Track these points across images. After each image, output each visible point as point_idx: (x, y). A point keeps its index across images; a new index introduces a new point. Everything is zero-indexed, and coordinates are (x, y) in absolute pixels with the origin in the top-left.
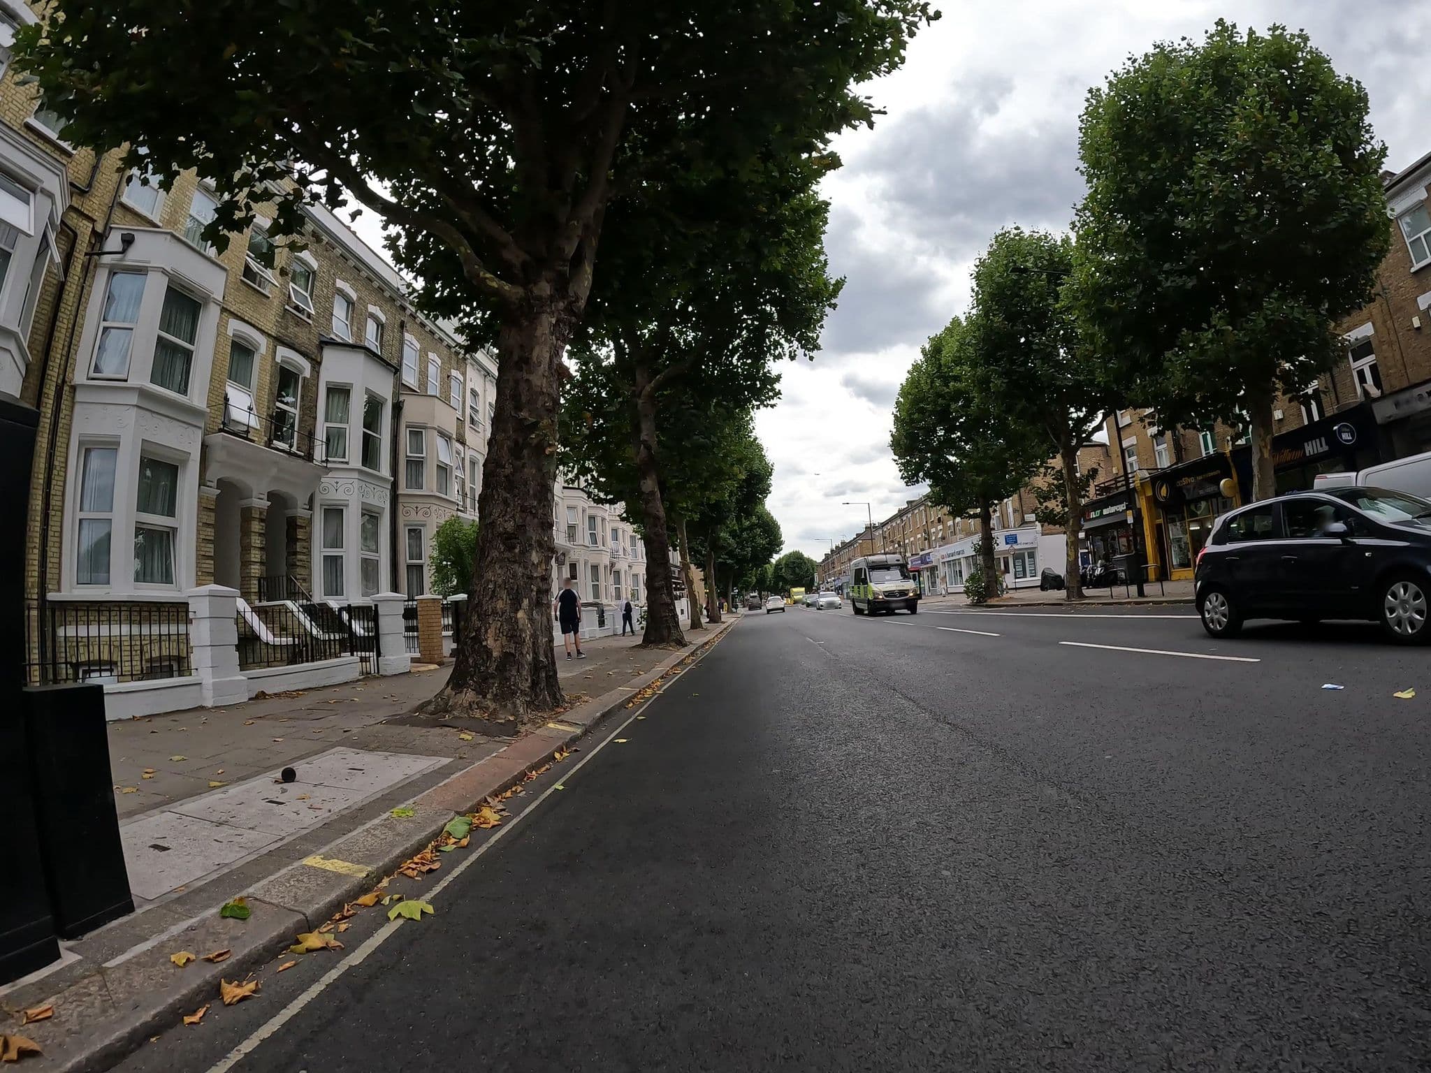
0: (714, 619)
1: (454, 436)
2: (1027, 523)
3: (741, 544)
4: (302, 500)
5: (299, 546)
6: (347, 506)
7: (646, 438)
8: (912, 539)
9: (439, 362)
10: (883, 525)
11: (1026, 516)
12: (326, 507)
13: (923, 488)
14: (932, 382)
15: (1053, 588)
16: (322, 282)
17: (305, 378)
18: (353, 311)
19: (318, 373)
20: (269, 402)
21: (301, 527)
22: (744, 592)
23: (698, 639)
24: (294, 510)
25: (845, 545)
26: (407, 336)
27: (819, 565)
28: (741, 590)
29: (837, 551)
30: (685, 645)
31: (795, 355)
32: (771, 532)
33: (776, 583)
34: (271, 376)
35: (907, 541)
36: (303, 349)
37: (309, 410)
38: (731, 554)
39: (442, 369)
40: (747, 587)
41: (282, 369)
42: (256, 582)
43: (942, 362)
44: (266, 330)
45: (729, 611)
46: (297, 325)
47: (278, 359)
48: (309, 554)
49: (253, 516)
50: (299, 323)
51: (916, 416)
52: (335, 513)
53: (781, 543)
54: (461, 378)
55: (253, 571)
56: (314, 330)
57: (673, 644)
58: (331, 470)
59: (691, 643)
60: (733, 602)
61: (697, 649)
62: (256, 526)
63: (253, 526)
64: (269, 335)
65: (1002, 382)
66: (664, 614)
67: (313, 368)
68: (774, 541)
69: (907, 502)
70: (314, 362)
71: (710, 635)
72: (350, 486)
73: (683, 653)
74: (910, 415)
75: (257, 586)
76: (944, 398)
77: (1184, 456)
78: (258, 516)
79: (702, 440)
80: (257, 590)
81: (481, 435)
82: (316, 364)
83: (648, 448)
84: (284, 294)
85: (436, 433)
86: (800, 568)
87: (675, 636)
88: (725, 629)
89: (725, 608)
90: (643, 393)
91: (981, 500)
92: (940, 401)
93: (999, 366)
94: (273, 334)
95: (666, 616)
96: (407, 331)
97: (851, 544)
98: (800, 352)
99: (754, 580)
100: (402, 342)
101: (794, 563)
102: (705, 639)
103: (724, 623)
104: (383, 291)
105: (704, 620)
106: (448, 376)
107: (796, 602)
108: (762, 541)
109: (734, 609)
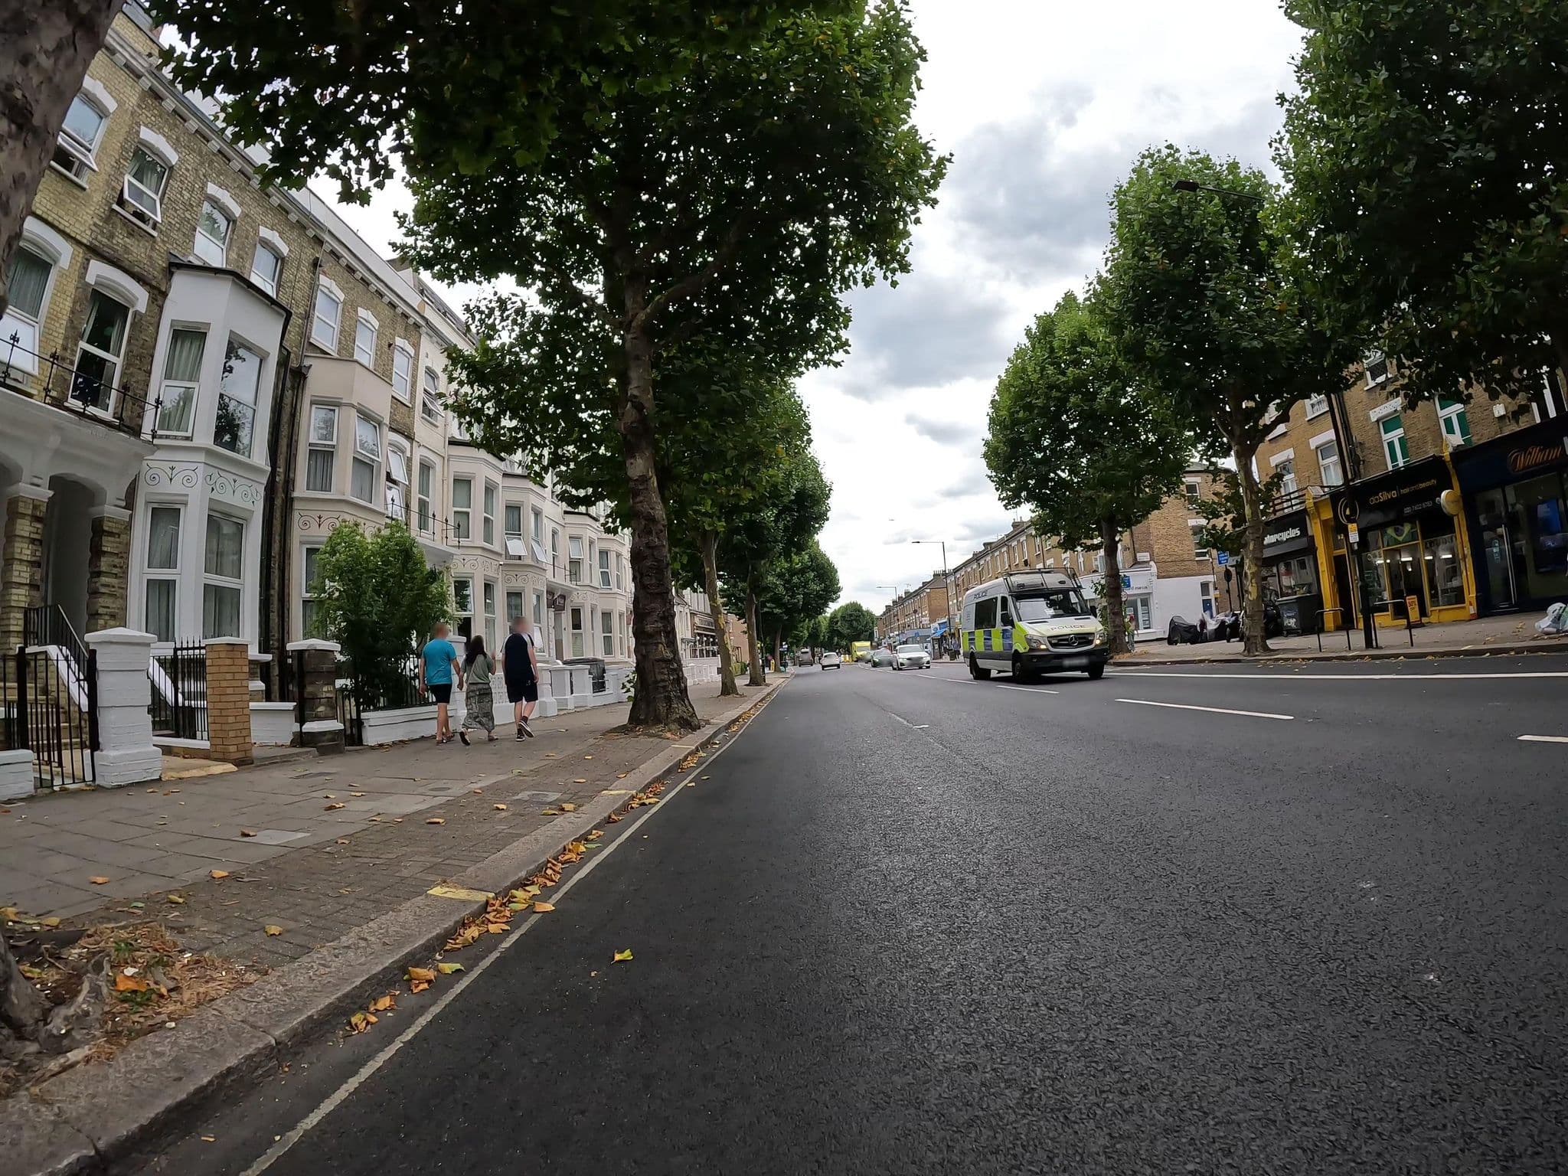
0: (756, 681)
1: (387, 421)
2: (1139, 563)
3: (791, 589)
4: (113, 491)
5: (104, 564)
6: (186, 504)
7: (636, 392)
9: (376, 324)
10: (956, 570)
11: (1138, 555)
12: (156, 506)
13: (1026, 512)
14: (1043, 369)
15: (1184, 641)
16: (181, 181)
17: (136, 313)
18: (233, 231)
19: (161, 308)
20: (66, 338)
21: (111, 534)
22: (794, 648)
23: (718, 715)
24: (100, 508)
25: (909, 595)
26: (324, 280)
27: (879, 618)
28: (791, 644)
29: (900, 602)
30: (694, 727)
31: (873, 278)
32: (825, 577)
33: (832, 639)
34: (74, 303)
36: (136, 269)
37: (141, 359)
38: (777, 600)
39: (380, 335)
40: (797, 642)
41: (96, 294)
42: (21, 616)
43: (1056, 344)
44: (73, 235)
45: (777, 670)
46: (131, 235)
47: (90, 279)
48: (123, 573)
49: (21, 510)
50: (133, 232)
51: (1021, 414)
52: (166, 514)
53: (839, 589)
54: (412, 352)
55: (14, 598)
56: (160, 246)
57: (673, 727)
58: (159, 447)
59: (708, 722)
60: (781, 659)
61: (715, 735)
62: (25, 528)
63: (18, 527)
64: (79, 243)
65: (1162, 345)
66: (659, 677)
67: (153, 300)
68: (830, 588)
69: (985, 544)
70: (156, 292)
71: (747, 704)
72: (192, 474)
73: (689, 742)
74: (1012, 414)
75: (21, 622)
76: (1059, 389)
77: (1362, 471)
78: (30, 512)
79: (724, 394)
80: (20, 629)
81: (441, 430)
82: (158, 295)
83: (639, 407)
84: (114, 189)
85: (354, 413)
86: (858, 621)
87: (679, 710)
88: (768, 694)
89: (773, 667)
90: (634, 324)
91: (1104, 525)
92: (1054, 393)
93: (1156, 323)
94: (85, 241)
95: (663, 681)
96: (325, 273)
97: (917, 593)
98: (878, 273)
99: (806, 634)
100: (313, 287)
101: (851, 615)
102: (733, 714)
103: (768, 685)
104: (287, 213)
105: (741, 682)
106: (390, 345)
107: (859, 659)
108: (815, 587)
109: (782, 668)
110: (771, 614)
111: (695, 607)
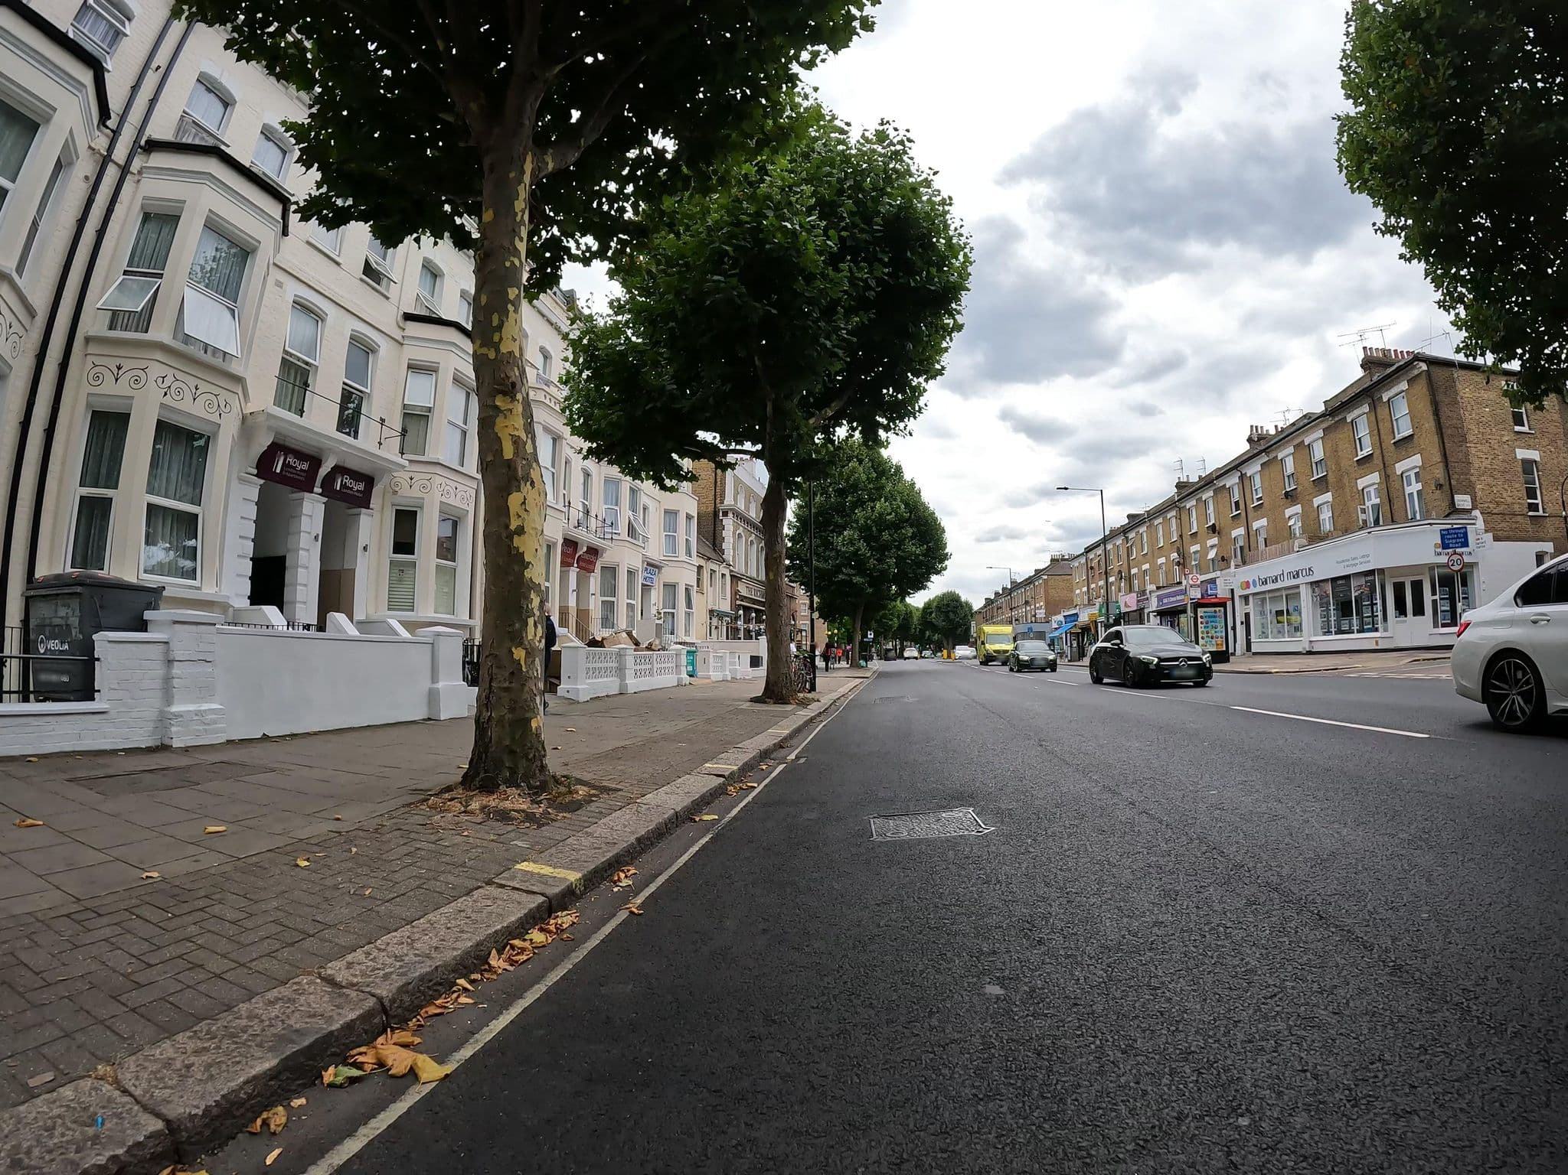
2: (1458, 511)
8: (1146, 566)
11: (1455, 496)
27: (978, 612)
33: (922, 632)
35: (1134, 571)
53: (945, 557)
69: (1129, 516)
86: (955, 613)
97: (1029, 581)
101: (947, 609)
108: (913, 548)
109: (862, 663)
110: (848, 583)
111: (740, 568)
